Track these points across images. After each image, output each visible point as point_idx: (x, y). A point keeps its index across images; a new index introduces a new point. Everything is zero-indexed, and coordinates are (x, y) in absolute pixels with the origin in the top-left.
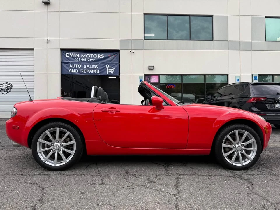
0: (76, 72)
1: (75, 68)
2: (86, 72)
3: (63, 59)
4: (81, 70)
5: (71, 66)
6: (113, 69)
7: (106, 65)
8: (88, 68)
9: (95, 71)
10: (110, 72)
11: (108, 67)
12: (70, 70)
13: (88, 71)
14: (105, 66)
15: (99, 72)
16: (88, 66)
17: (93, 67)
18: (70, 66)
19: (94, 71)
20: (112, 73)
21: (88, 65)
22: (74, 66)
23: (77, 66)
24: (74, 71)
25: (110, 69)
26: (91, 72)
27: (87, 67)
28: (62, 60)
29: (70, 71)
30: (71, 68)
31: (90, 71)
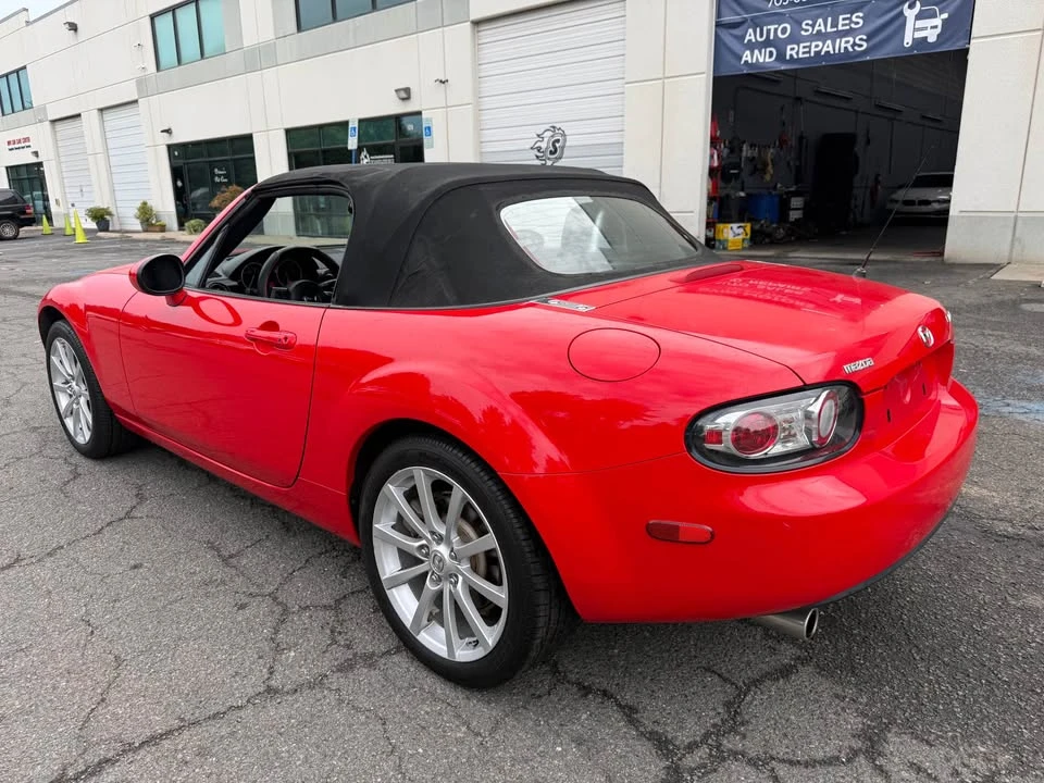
0: (767, 60)
1: (767, 43)
2: (809, 52)
3: (724, 10)
4: (789, 47)
5: (750, 36)
6: (938, 22)
7: (907, 5)
8: (820, 36)
9: (847, 42)
10: (919, 35)
11: (910, 14)
12: (747, 56)
13: (817, 46)
14: (898, 10)
15: (865, 45)
16: (820, 25)
17: (841, 22)
18: (748, 38)
19: (843, 45)
20: (932, 39)
21: (820, 21)
22: (761, 36)
23: (776, 30)
24: (763, 58)
25: (920, 24)
26: (831, 49)
27: (817, 28)
28: (719, 15)
29: (744, 59)
30: (751, 46)
31: (828, 47)
